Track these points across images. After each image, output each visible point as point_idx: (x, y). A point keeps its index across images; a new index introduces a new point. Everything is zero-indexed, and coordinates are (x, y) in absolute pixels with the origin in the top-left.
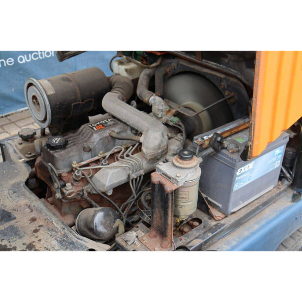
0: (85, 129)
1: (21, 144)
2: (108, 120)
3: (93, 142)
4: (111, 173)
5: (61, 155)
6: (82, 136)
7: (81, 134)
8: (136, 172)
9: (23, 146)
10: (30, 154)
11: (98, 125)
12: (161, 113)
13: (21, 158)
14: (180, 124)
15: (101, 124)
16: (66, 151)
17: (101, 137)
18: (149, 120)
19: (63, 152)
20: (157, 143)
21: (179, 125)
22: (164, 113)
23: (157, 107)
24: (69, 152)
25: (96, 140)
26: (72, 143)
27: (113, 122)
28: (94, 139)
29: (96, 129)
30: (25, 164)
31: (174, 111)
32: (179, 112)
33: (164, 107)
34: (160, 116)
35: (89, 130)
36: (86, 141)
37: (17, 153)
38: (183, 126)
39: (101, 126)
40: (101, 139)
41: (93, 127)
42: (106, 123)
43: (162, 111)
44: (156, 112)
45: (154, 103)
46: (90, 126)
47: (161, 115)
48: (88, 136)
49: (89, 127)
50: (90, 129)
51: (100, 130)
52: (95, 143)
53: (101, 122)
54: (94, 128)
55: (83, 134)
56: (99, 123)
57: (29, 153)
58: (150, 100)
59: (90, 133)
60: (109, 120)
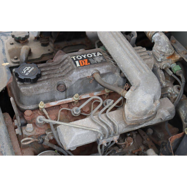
0: (66, 61)
1: (12, 44)
2: (96, 54)
3: (70, 81)
4: (76, 134)
5: (28, 91)
6: (61, 67)
7: (62, 65)
8: (108, 137)
9: (13, 46)
10: (17, 59)
11: (83, 58)
12: (162, 57)
13: (6, 62)
14: (181, 76)
15: (87, 58)
16: (36, 86)
17: (82, 77)
18: (144, 72)
19: (31, 87)
20: (144, 108)
21: (179, 77)
22: (166, 58)
23: (159, 48)
24: (39, 88)
25: (74, 78)
26: (46, 75)
27: (101, 58)
28: (73, 77)
29: (78, 65)
30: (7, 70)
31: (178, 57)
32: (183, 59)
33: (168, 50)
34: (160, 60)
35: (71, 63)
36: (63, 76)
37: (5, 54)
38: (183, 80)
39: (86, 60)
40: (80, 79)
41: (77, 60)
42: (93, 57)
43: (163, 55)
44: (156, 54)
45: (158, 42)
46: (74, 57)
47: (162, 60)
48: (68, 71)
49: (72, 59)
50: (73, 62)
51: (83, 66)
52: (73, 83)
53: (88, 55)
54: (77, 62)
55: (63, 66)
56: (85, 56)
57: (16, 57)
58: (154, 36)
59: (71, 68)
60: (99, 54)
